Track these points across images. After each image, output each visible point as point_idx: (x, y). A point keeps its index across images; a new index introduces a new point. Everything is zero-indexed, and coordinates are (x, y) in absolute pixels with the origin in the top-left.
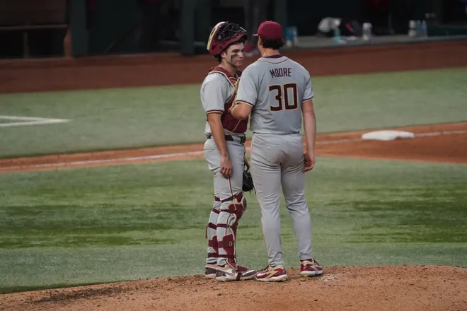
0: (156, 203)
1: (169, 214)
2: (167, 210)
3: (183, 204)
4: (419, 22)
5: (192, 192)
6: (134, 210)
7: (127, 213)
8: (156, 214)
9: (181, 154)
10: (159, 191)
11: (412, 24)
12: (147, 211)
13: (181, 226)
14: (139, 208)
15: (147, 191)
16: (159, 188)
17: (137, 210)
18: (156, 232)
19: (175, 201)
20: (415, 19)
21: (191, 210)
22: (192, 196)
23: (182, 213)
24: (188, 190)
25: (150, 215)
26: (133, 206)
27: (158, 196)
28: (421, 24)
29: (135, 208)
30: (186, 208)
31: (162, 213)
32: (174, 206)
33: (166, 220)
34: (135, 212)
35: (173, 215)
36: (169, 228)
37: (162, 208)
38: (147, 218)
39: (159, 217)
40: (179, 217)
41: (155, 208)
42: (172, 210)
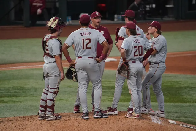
0: (14, 86)
1: (20, 91)
2: (18, 89)
3: (25, 87)
4: (118, 15)
5: (29, 82)
6: (4, 89)
7: (2, 90)
8: (15, 91)
9: (24, 67)
10: (16, 81)
11: (116, 16)
12: (11, 89)
13: (24, 96)
14: (7, 88)
15: (11, 81)
16: (15, 80)
17: (6, 89)
18: (14, 98)
19: (22, 86)
20: (117, 14)
21: (29, 89)
22: (29, 83)
23: (24, 90)
24: (27, 81)
25: (12, 91)
26: (5, 87)
27: (15, 83)
28: (119, 16)
29: (6, 88)
30: (27, 88)
31: (17, 90)
32: (21, 87)
33: (18, 93)
34: (6, 90)
35: (21, 91)
36: (19, 96)
37: (16, 88)
38: (11, 92)
39: (15, 92)
40: (24, 92)
41: (14, 88)
42: (20, 89)
